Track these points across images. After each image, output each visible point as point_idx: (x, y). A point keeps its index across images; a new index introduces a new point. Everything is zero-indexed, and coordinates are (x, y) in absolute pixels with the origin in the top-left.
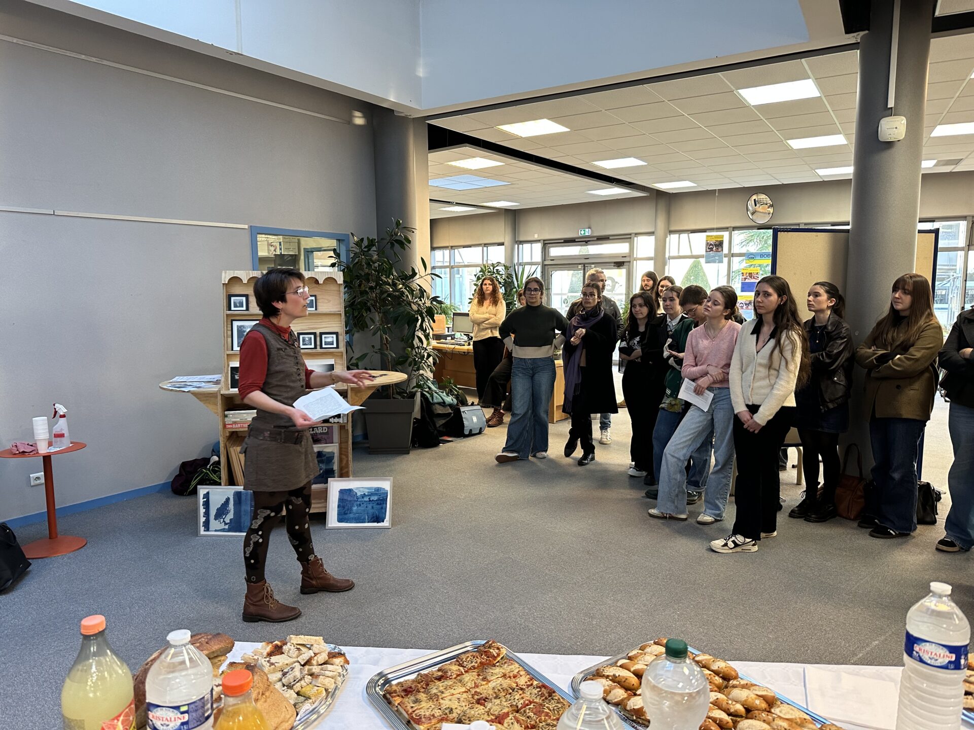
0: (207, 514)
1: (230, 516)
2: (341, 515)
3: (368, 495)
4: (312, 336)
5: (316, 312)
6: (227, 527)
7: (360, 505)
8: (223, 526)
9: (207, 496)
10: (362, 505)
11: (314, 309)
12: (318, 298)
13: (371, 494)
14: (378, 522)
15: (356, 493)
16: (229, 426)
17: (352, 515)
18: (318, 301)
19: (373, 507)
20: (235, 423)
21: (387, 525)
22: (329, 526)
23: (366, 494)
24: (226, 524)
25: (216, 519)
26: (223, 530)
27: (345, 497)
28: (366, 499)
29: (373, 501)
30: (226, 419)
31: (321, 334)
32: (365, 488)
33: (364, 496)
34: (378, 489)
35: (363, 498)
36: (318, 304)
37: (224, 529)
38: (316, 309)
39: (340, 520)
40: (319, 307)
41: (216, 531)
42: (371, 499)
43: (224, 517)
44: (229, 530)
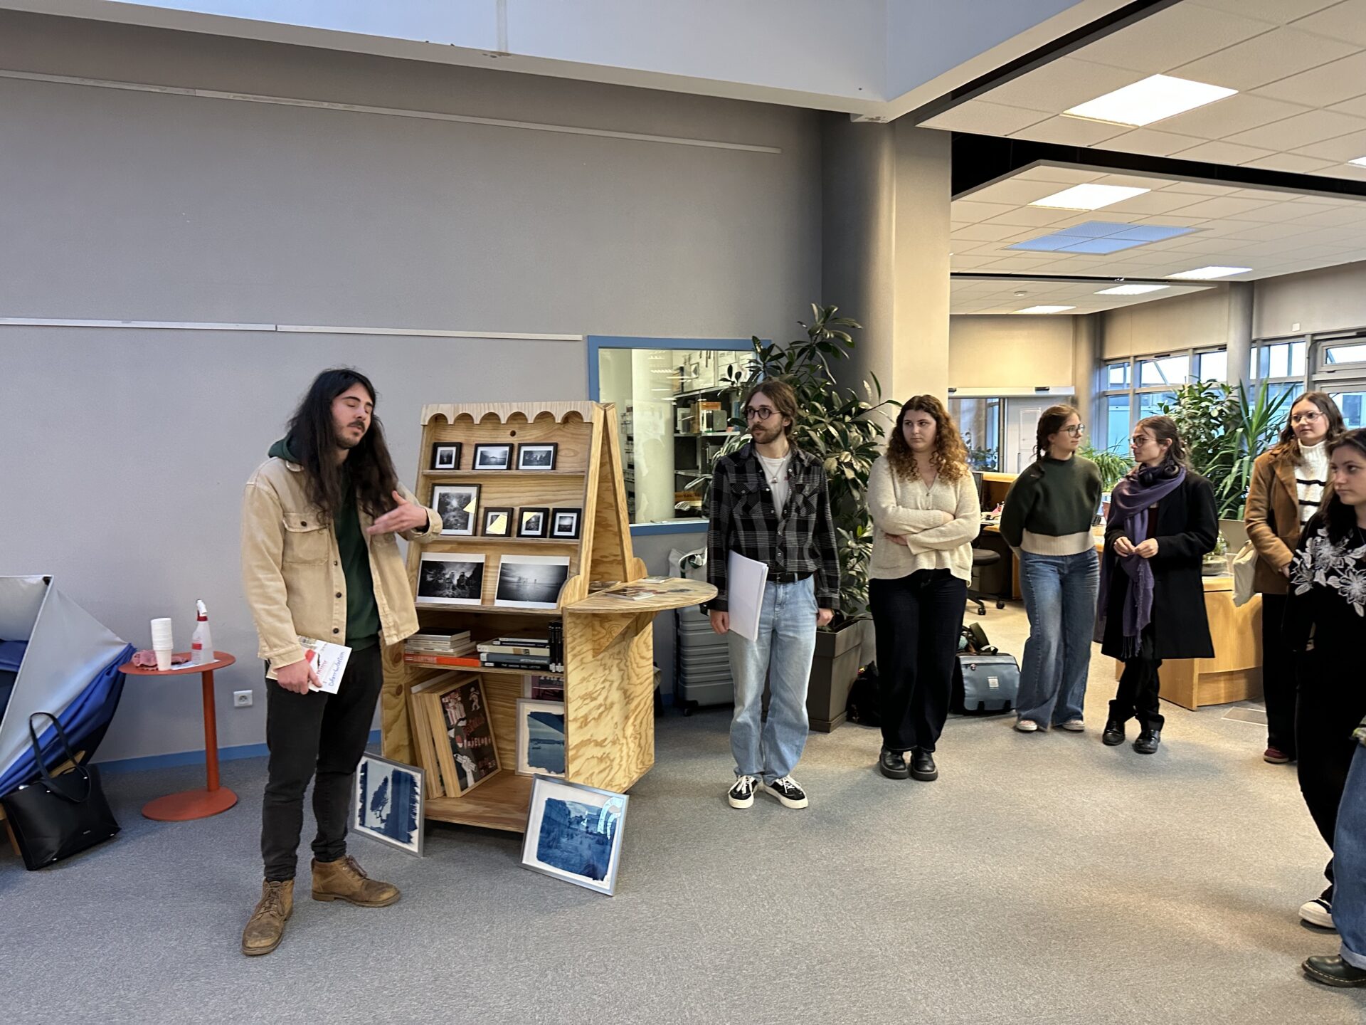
0: (364, 797)
1: (387, 810)
2: (544, 847)
3: (586, 821)
4: (541, 515)
5: (553, 473)
6: (383, 826)
7: (572, 836)
8: (378, 823)
11: (550, 467)
12: (560, 447)
13: (591, 820)
14: (595, 878)
15: (569, 812)
17: (557, 852)
18: (559, 453)
19: (589, 847)
21: (608, 887)
22: (525, 861)
23: (584, 817)
24: (383, 821)
25: (372, 809)
26: (378, 830)
27: (554, 816)
28: (583, 827)
30: (406, 647)
31: (556, 511)
32: (585, 806)
33: (580, 820)
35: (578, 822)
36: (560, 459)
37: (380, 828)
38: (554, 468)
39: (541, 857)
40: (559, 465)
41: (372, 829)
42: (590, 830)
43: (380, 808)
44: (385, 833)
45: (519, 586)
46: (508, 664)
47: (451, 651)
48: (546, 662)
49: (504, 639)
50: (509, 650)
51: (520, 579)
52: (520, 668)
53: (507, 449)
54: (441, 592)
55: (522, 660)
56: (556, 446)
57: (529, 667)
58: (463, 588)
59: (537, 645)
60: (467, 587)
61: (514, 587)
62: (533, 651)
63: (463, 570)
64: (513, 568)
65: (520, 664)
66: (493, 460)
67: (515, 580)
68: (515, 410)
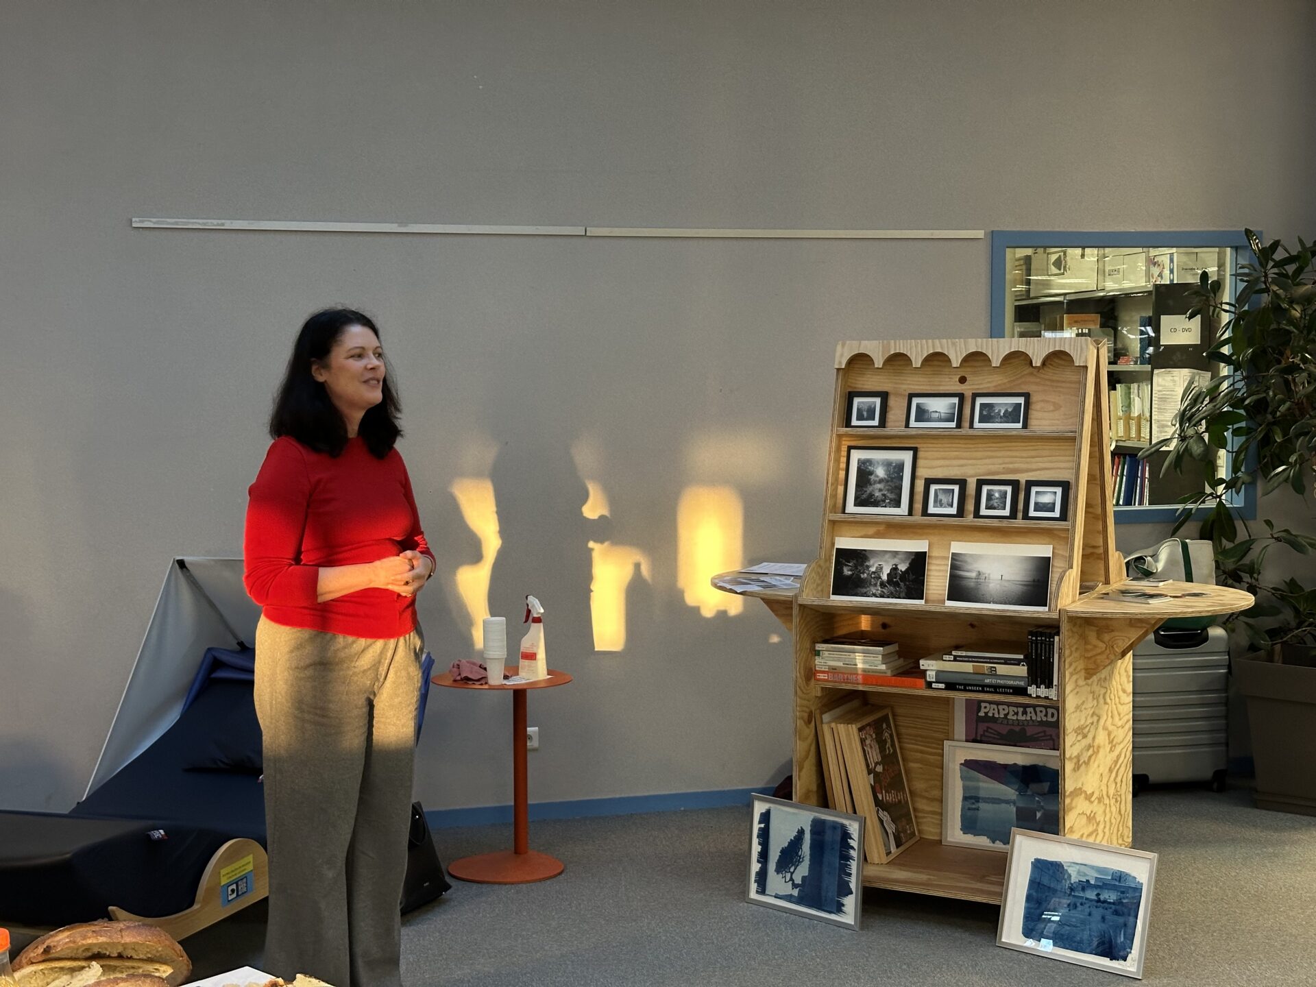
0: (764, 856)
1: (802, 871)
2: (1033, 920)
3: (1096, 887)
4: (1009, 489)
5: (1024, 433)
6: (795, 892)
7: (1075, 907)
8: (788, 889)
9: (766, 817)
10: (1080, 908)
11: (1020, 425)
12: (1034, 399)
13: (1102, 885)
14: (1113, 957)
15: (1070, 876)
16: (821, 676)
18: (1033, 407)
19: (1103, 918)
20: (834, 670)
21: (1134, 969)
22: (1003, 940)
23: (1092, 882)
24: (795, 886)
25: (778, 871)
26: (789, 898)
27: (1045, 881)
28: (1091, 895)
29: (1105, 902)
30: (818, 661)
31: (1030, 484)
32: (1092, 867)
33: (1085, 885)
34: (1120, 877)
35: (1083, 889)
36: (1033, 414)
37: (791, 896)
38: (1025, 426)
39: (1028, 931)
41: (776, 897)
42: (1102, 898)
43: (792, 870)
44: (800, 901)
45: (978, 584)
46: (965, 685)
47: (883, 667)
48: (1022, 683)
49: (959, 653)
50: (968, 667)
51: (979, 573)
52: (983, 691)
53: (956, 400)
54: (864, 590)
55: (987, 681)
56: (1027, 396)
57: (996, 689)
58: (896, 584)
59: (1006, 662)
60: (902, 584)
61: (972, 584)
62: (1002, 669)
63: (896, 561)
64: (969, 560)
65: (983, 686)
66: (935, 415)
67: (973, 575)
68: (973, 349)
